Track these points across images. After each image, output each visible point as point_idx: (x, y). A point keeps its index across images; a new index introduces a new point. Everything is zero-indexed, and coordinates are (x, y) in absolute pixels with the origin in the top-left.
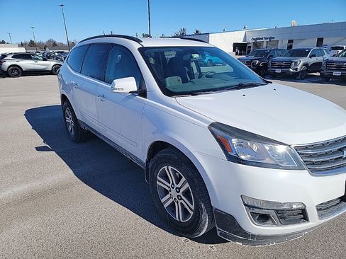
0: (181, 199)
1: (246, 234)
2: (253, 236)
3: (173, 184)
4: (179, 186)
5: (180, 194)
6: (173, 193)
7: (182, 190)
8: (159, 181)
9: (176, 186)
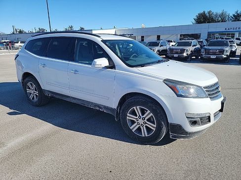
0: (146, 123)
1: (186, 133)
2: (190, 133)
3: (139, 116)
4: (144, 116)
5: (145, 121)
6: (140, 121)
7: (146, 119)
8: (129, 117)
9: (142, 117)
